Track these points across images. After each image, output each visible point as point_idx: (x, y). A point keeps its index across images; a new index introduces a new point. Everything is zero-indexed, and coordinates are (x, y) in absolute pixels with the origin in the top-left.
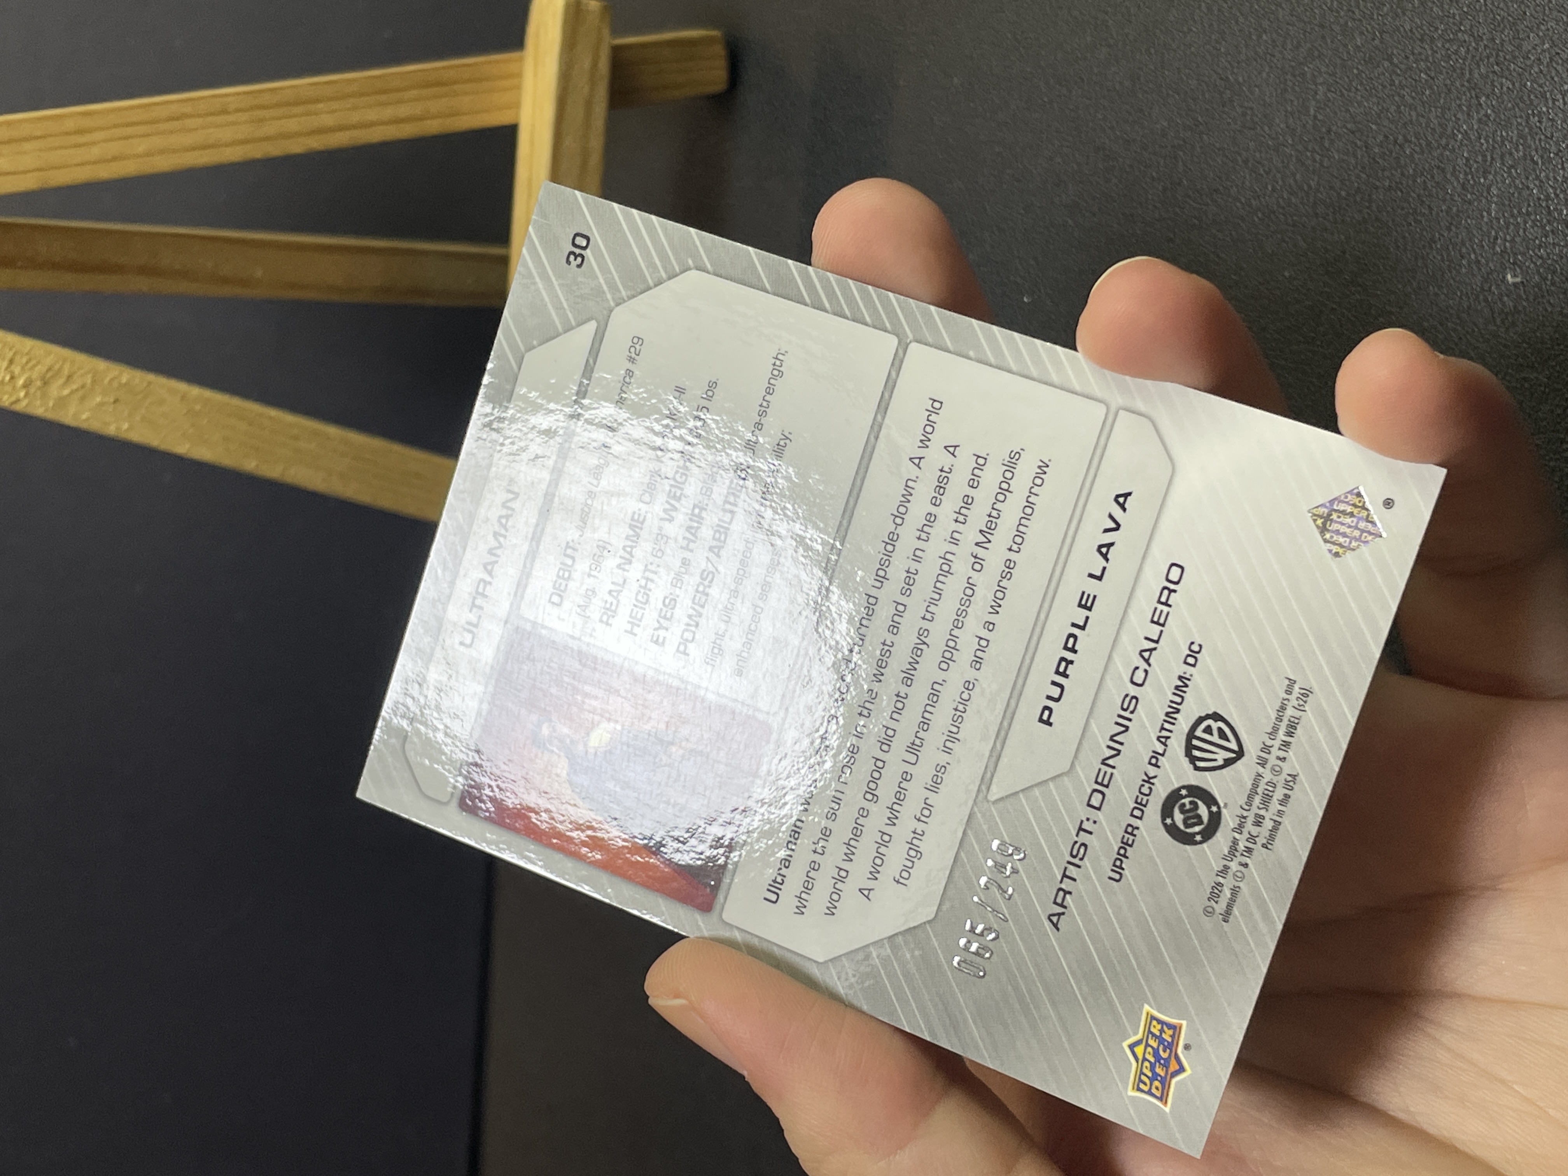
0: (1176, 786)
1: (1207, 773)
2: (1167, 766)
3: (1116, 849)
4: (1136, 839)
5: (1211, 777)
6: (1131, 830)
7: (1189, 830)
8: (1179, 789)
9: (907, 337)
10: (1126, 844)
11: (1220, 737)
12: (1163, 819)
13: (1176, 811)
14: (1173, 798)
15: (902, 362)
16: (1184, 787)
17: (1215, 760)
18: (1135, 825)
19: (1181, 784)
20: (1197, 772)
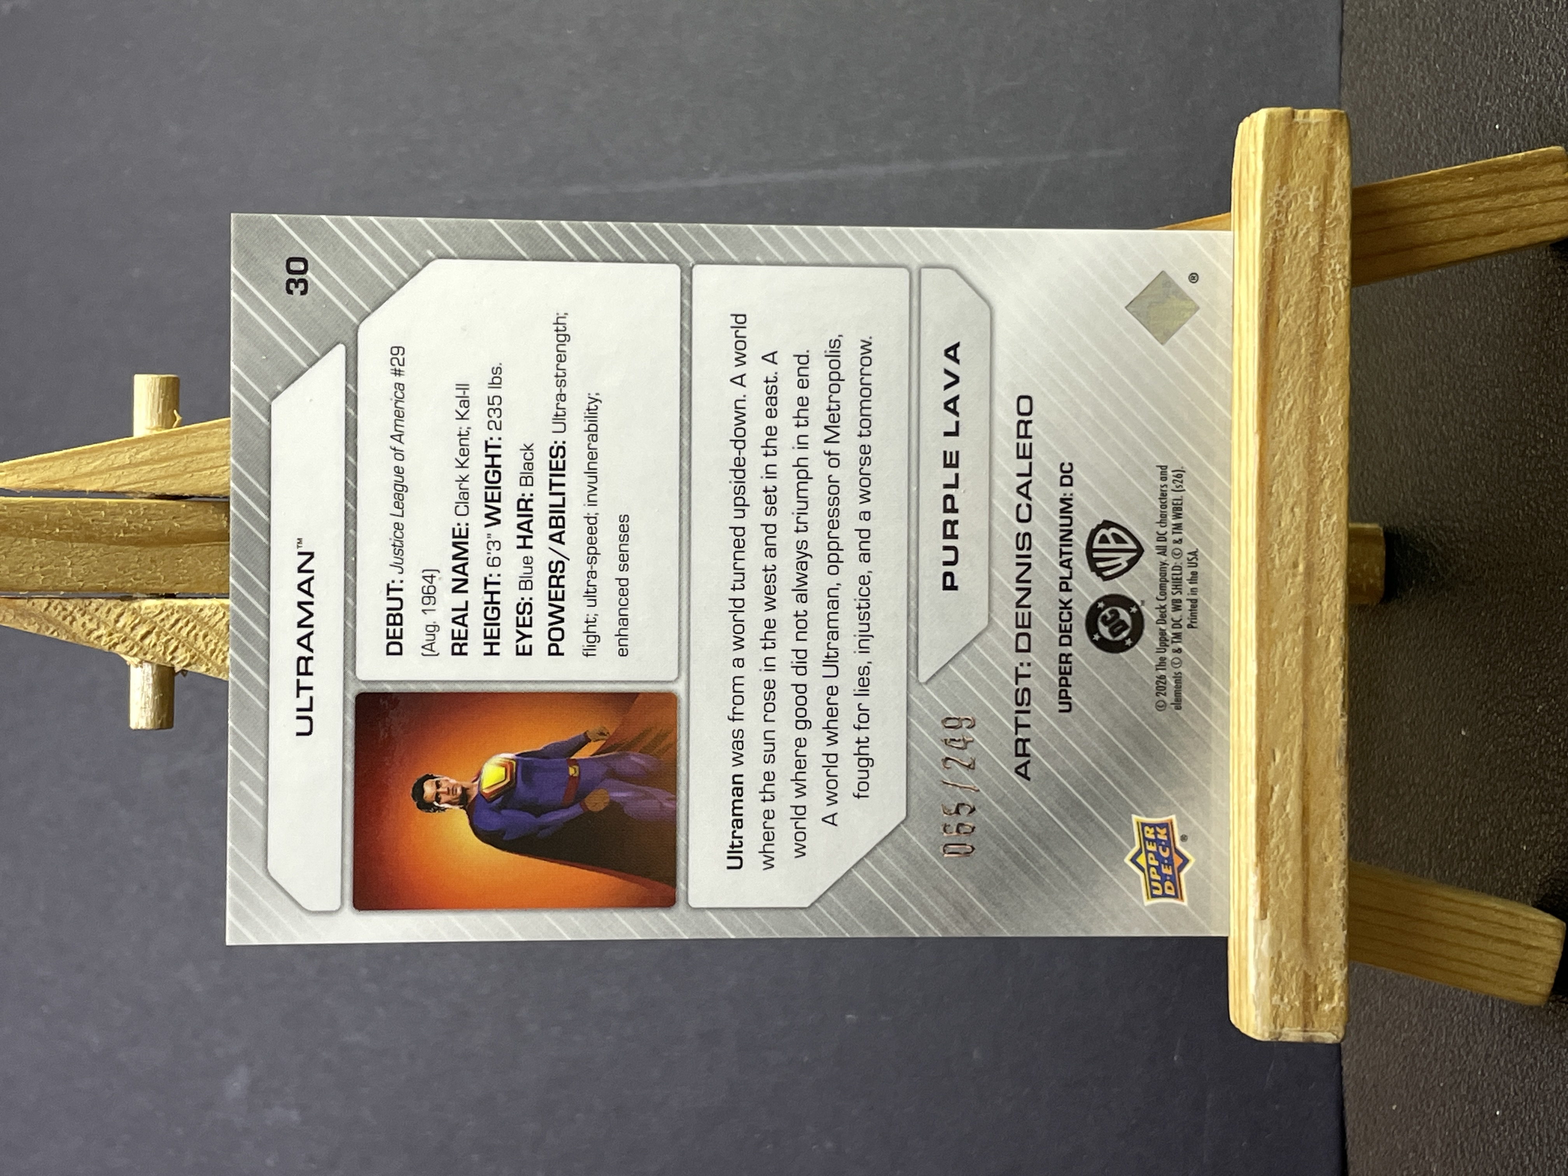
0: (1092, 601)
1: (1116, 579)
2: (1077, 586)
3: (1057, 682)
4: (1073, 664)
5: (1122, 582)
6: (1065, 659)
7: (1119, 638)
8: (1096, 604)
9: (687, 261)
10: (1064, 674)
11: (1117, 542)
12: (1091, 637)
13: (1101, 626)
14: (1093, 614)
15: (691, 287)
16: (1099, 600)
17: (1120, 564)
18: (1067, 653)
19: (1096, 599)
20: (1107, 582)
